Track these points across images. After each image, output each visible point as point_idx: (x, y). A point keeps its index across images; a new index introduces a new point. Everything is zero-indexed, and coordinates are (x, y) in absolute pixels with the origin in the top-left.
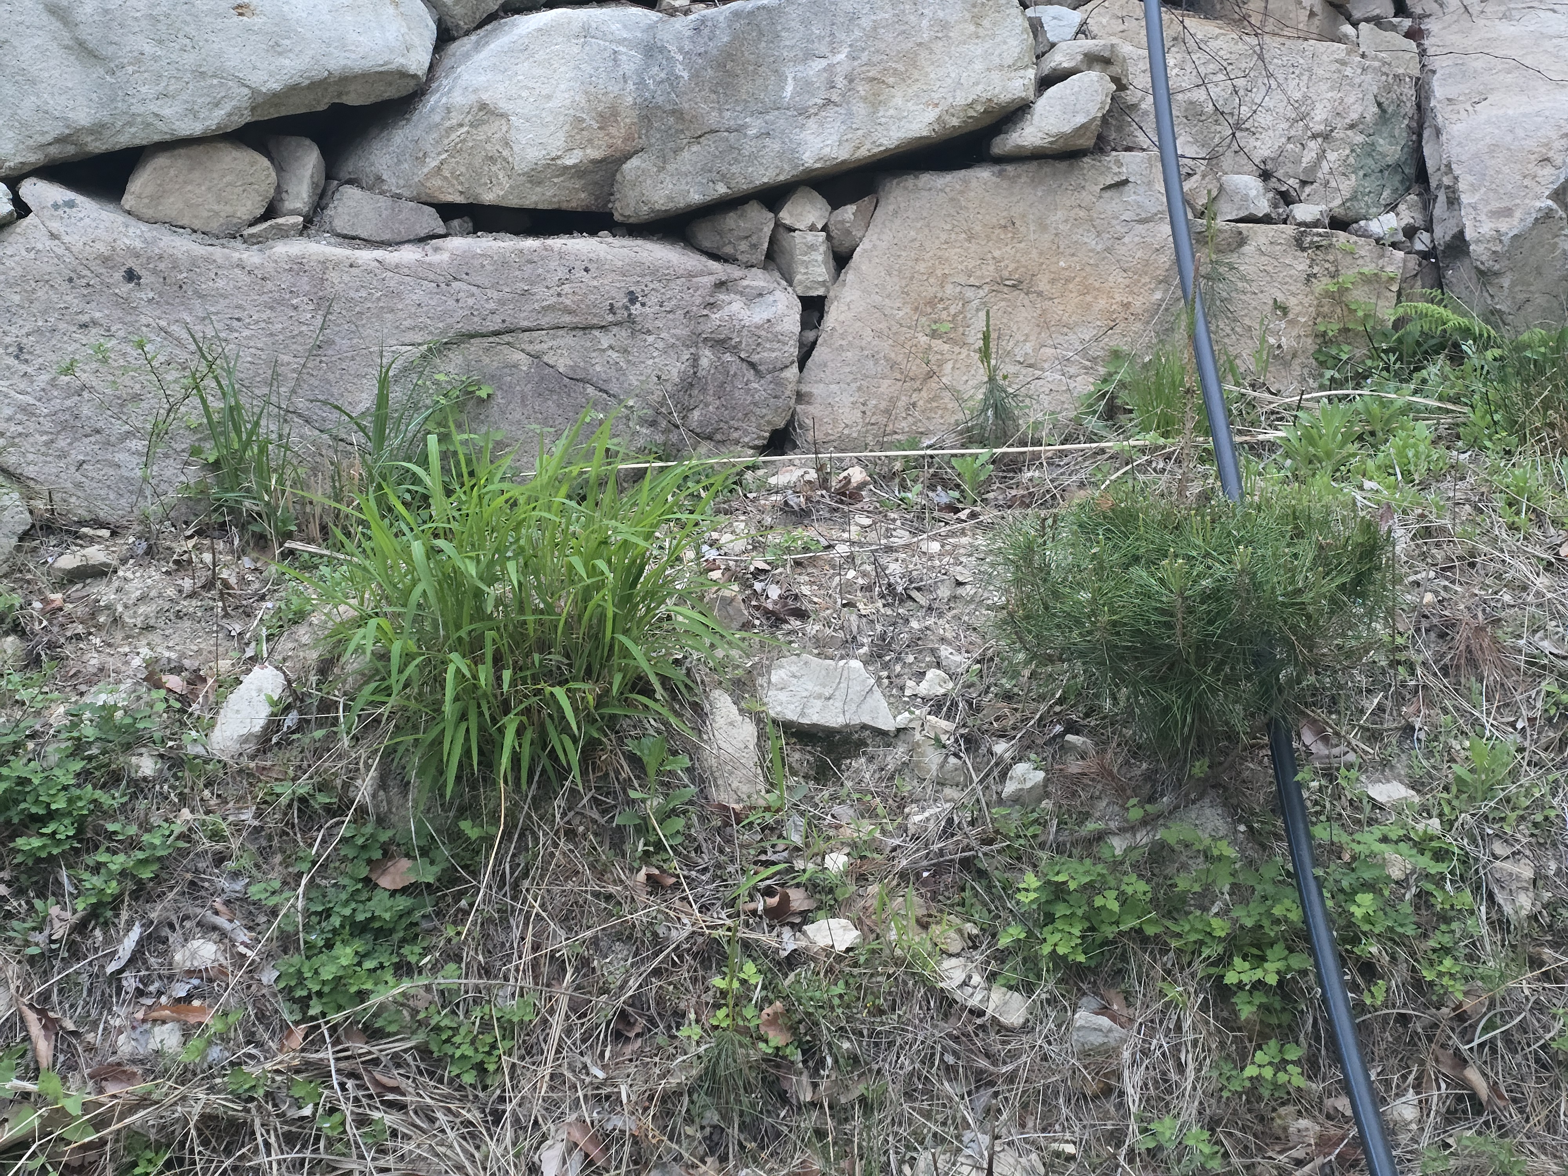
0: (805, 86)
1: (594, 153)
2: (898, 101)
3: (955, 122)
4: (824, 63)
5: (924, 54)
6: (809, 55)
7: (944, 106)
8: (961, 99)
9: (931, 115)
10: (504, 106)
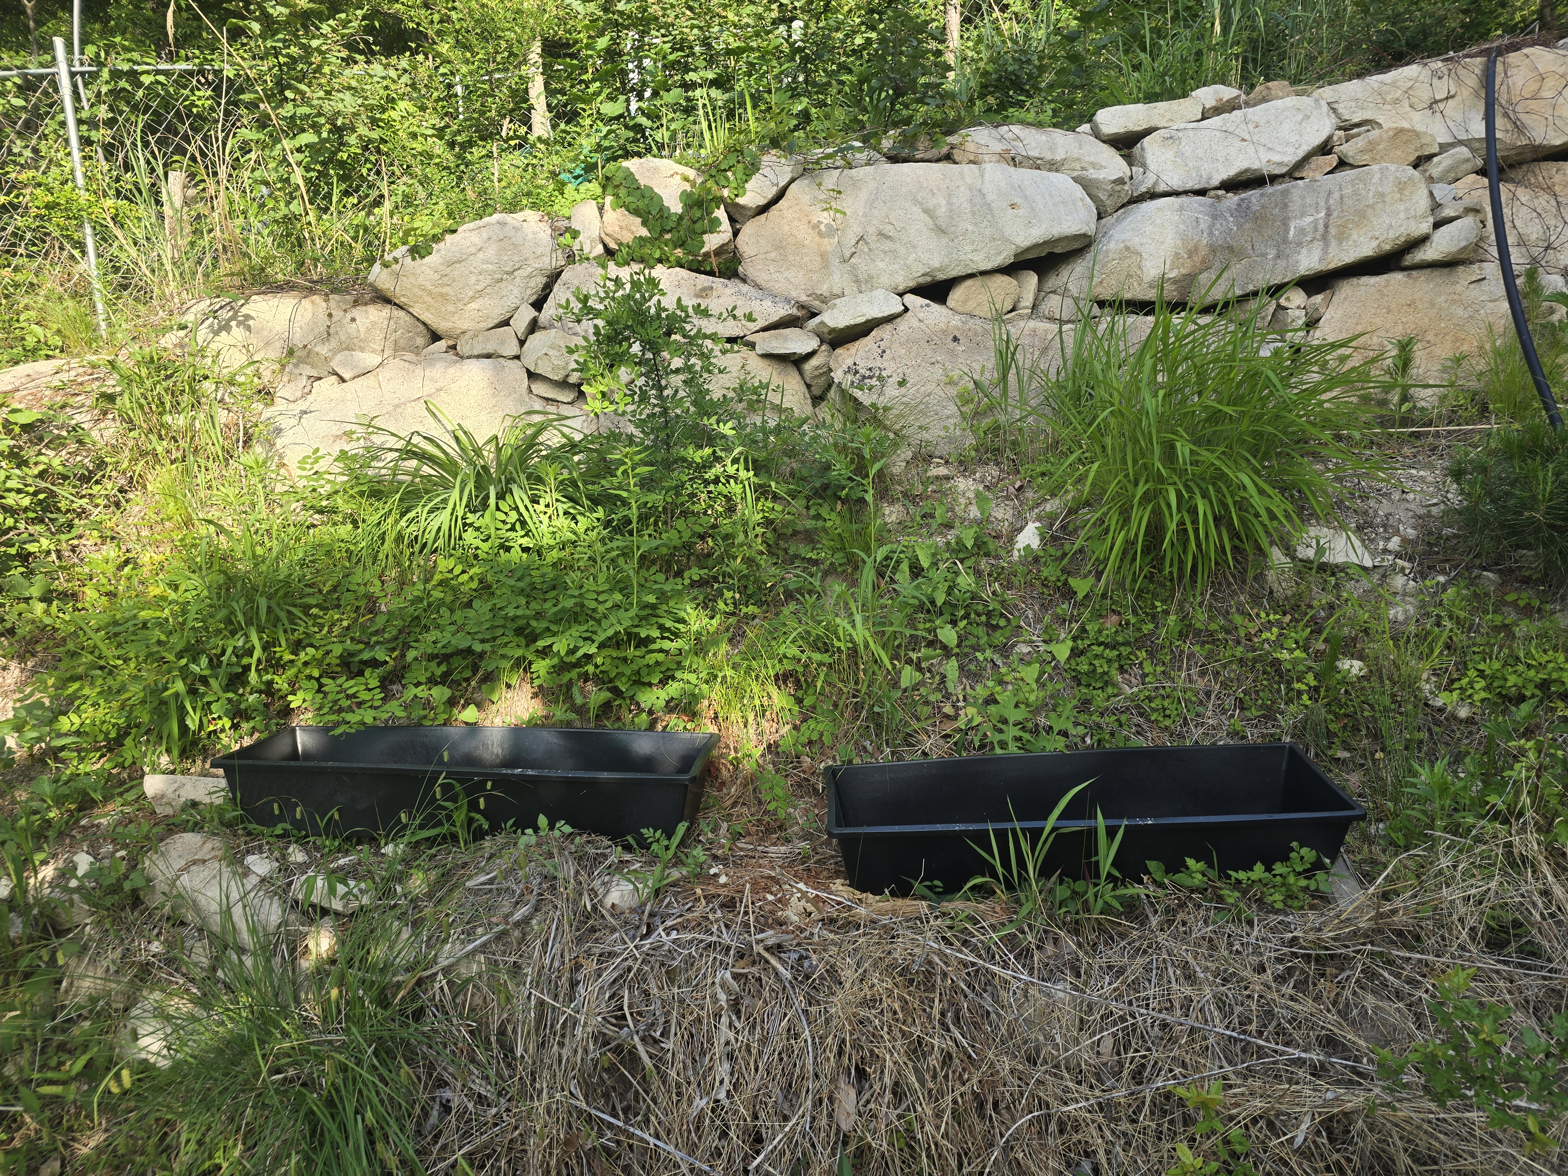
0: (1302, 231)
1: (1183, 271)
2: (1355, 237)
3: (1388, 247)
4: (1312, 219)
5: (1370, 211)
6: (1303, 215)
7: (1381, 238)
8: (1392, 235)
9: (1374, 244)
10: (1139, 248)
